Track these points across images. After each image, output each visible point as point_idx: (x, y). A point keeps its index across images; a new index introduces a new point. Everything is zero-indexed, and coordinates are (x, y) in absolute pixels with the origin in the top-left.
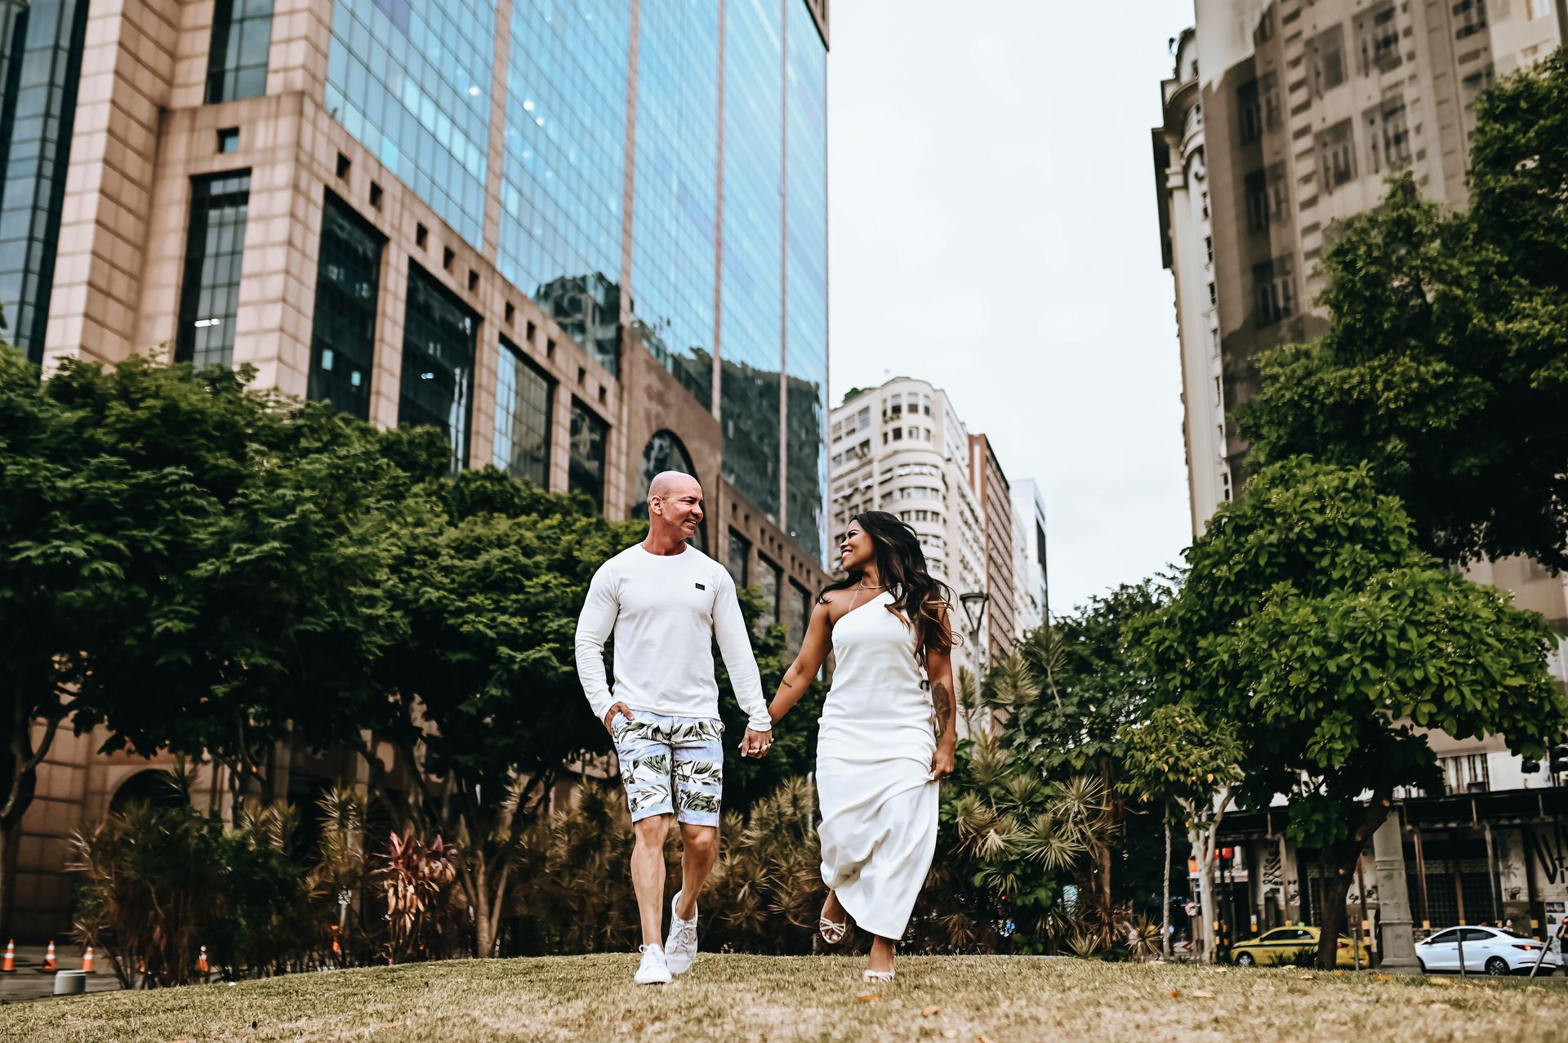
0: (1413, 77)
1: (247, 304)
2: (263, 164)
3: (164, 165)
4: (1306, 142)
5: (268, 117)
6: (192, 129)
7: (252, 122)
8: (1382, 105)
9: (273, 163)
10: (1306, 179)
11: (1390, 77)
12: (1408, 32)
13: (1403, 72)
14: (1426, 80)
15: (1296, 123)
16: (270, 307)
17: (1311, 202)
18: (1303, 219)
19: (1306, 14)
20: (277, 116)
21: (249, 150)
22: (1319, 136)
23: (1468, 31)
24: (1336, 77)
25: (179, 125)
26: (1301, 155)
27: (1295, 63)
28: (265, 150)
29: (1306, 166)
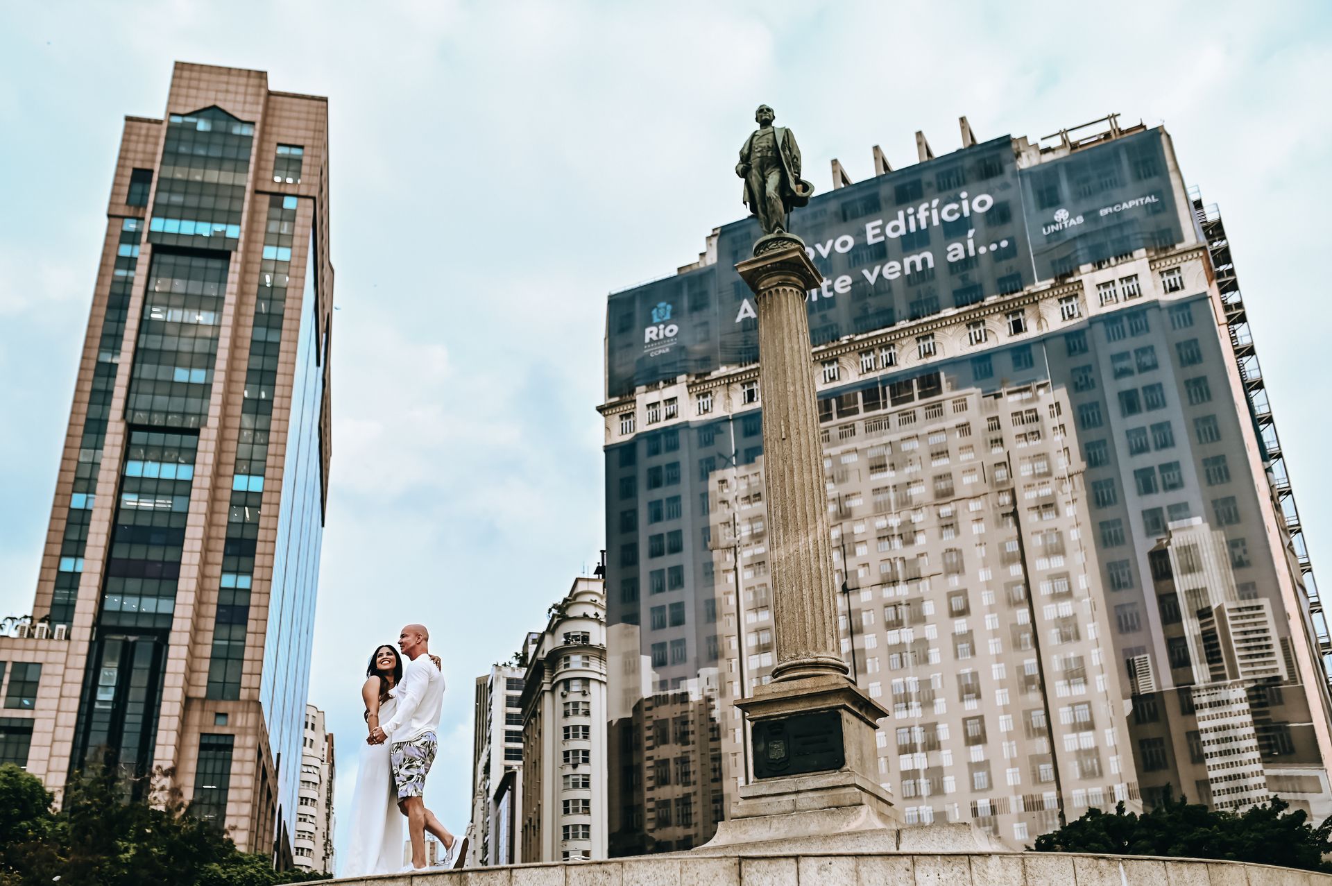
0: (693, 751)
1: (231, 801)
2: (240, 734)
3: (187, 726)
4: (650, 763)
5: (243, 712)
6: (203, 710)
7: (235, 713)
8: (681, 758)
9: (246, 734)
10: (650, 778)
11: (685, 748)
12: (693, 732)
13: (690, 747)
14: (698, 754)
15: (648, 753)
16: (244, 804)
17: (651, 789)
18: (648, 795)
19: (655, 709)
20: (248, 712)
21: (233, 726)
22: (656, 762)
23: (713, 739)
24: (665, 741)
25: (196, 706)
26: (649, 768)
27: (649, 728)
28: (241, 727)
29: (650, 773)
